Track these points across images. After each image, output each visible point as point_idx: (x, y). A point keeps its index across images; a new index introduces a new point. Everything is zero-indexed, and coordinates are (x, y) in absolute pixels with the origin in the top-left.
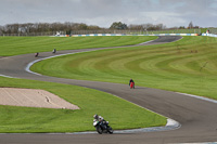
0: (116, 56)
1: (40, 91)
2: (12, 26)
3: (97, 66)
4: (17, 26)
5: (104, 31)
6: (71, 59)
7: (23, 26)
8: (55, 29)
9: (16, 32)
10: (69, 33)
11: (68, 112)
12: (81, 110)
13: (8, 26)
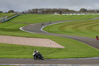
0: (83, 24)
1: (47, 39)
2: (35, 10)
3: (73, 28)
4: (37, 10)
5: (77, 12)
6: (62, 25)
7: (40, 10)
8: (54, 11)
9: (37, 13)
10: (60, 13)
11: (60, 49)
12: (66, 49)
13: (33, 10)
